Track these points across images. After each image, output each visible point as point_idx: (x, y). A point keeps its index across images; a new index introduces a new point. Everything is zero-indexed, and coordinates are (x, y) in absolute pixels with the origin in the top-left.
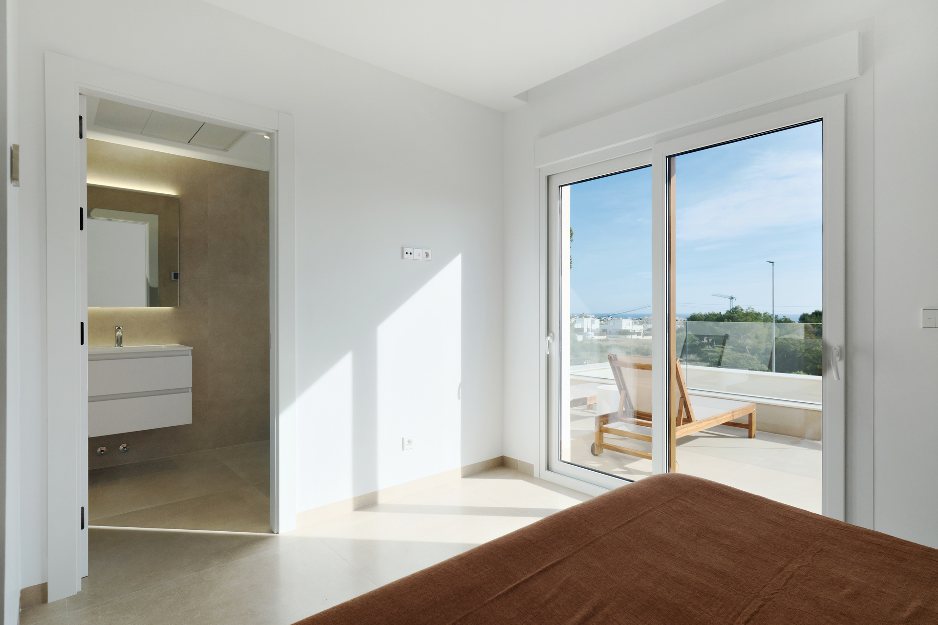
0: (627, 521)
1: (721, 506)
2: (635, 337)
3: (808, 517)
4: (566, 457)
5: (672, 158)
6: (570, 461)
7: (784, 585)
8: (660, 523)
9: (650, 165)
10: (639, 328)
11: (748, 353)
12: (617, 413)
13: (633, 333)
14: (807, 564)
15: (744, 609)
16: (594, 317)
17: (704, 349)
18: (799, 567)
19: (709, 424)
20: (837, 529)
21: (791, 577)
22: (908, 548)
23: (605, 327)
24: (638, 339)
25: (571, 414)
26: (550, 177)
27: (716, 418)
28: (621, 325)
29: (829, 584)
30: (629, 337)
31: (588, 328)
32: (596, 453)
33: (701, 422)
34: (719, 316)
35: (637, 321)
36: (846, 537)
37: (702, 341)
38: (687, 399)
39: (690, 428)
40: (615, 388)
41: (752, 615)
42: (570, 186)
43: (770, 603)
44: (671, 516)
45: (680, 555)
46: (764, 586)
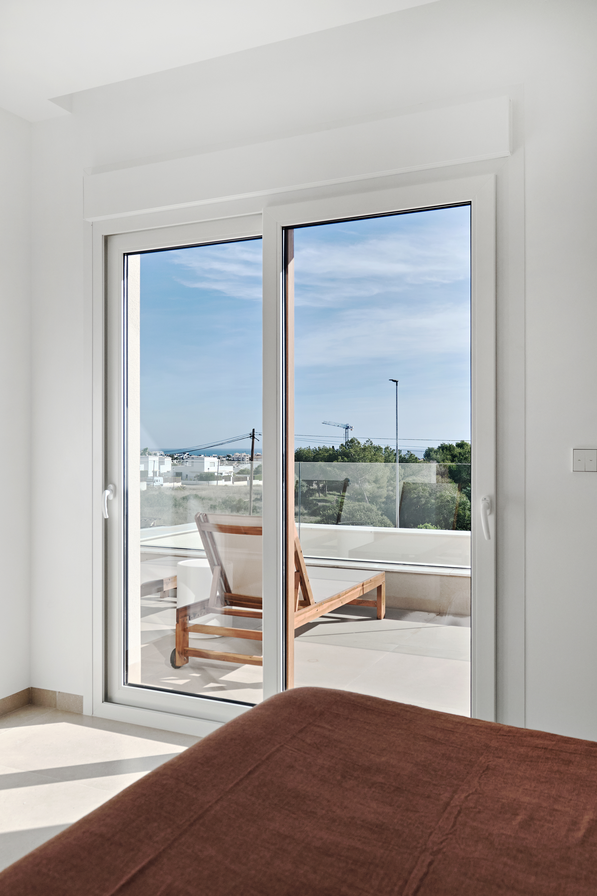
0: (246, 773)
1: (367, 727)
2: (222, 483)
3: (468, 725)
4: (135, 677)
5: (289, 231)
6: (139, 683)
7: (453, 827)
8: (293, 767)
9: (260, 237)
10: (228, 469)
11: (366, 502)
12: (208, 600)
13: (220, 477)
14: (474, 790)
15: (410, 873)
16: (163, 453)
17: (313, 498)
18: (466, 797)
19: (331, 605)
20: (500, 735)
21: (459, 812)
22: (573, 746)
23: (180, 468)
24: (226, 486)
25: (142, 607)
26: (109, 237)
27: (339, 597)
28: (203, 467)
29: (500, 813)
30: (214, 483)
31: (155, 470)
32: (178, 663)
33: (321, 604)
34: (331, 452)
35: (224, 459)
36: (510, 745)
37: (311, 487)
38: (304, 574)
39: (308, 614)
40: (205, 563)
41: (422, 880)
42: (139, 255)
43: (440, 856)
44: (305, 753)
45: (324, 812)
46: (431, 834)
